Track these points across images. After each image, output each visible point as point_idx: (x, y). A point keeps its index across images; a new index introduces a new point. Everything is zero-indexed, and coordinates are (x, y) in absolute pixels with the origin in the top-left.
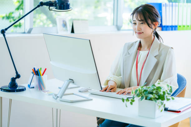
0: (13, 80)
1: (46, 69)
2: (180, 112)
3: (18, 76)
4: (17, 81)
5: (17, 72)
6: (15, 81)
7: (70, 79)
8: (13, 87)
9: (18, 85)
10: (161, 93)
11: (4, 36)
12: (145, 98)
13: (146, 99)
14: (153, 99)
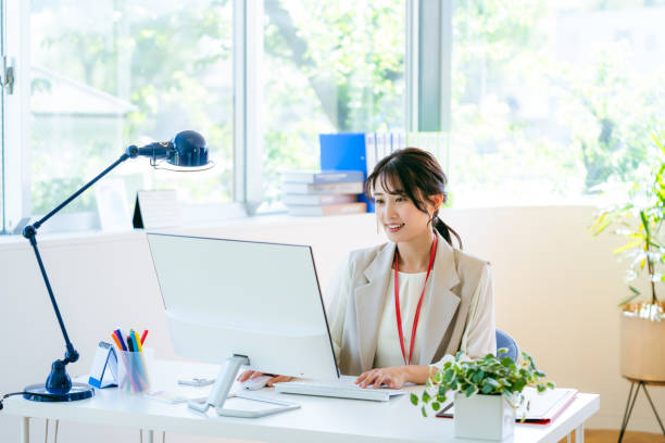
0: (59, 367)
1: (146, 332)
2: (547, 421)
3: (73, 356)
4: (70, 369)
5: (69, 346)
6: (64, 369)
7: (236, 355)
8: (59, 388)
9: (73, 381)
10: (518, 375)
11: (34, 243)
12: (477, 390)
13: (480, 393)
14: (502, 391)
